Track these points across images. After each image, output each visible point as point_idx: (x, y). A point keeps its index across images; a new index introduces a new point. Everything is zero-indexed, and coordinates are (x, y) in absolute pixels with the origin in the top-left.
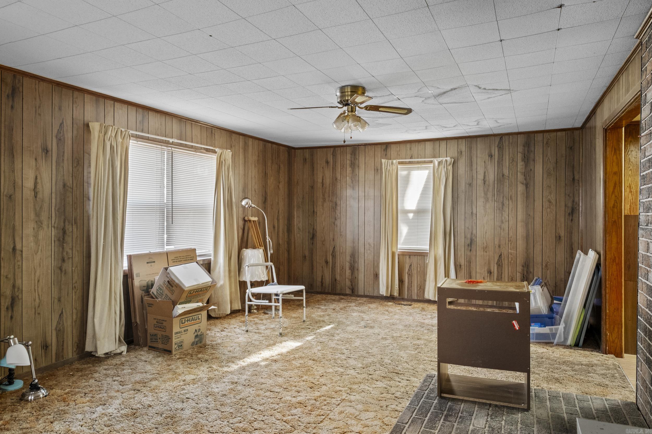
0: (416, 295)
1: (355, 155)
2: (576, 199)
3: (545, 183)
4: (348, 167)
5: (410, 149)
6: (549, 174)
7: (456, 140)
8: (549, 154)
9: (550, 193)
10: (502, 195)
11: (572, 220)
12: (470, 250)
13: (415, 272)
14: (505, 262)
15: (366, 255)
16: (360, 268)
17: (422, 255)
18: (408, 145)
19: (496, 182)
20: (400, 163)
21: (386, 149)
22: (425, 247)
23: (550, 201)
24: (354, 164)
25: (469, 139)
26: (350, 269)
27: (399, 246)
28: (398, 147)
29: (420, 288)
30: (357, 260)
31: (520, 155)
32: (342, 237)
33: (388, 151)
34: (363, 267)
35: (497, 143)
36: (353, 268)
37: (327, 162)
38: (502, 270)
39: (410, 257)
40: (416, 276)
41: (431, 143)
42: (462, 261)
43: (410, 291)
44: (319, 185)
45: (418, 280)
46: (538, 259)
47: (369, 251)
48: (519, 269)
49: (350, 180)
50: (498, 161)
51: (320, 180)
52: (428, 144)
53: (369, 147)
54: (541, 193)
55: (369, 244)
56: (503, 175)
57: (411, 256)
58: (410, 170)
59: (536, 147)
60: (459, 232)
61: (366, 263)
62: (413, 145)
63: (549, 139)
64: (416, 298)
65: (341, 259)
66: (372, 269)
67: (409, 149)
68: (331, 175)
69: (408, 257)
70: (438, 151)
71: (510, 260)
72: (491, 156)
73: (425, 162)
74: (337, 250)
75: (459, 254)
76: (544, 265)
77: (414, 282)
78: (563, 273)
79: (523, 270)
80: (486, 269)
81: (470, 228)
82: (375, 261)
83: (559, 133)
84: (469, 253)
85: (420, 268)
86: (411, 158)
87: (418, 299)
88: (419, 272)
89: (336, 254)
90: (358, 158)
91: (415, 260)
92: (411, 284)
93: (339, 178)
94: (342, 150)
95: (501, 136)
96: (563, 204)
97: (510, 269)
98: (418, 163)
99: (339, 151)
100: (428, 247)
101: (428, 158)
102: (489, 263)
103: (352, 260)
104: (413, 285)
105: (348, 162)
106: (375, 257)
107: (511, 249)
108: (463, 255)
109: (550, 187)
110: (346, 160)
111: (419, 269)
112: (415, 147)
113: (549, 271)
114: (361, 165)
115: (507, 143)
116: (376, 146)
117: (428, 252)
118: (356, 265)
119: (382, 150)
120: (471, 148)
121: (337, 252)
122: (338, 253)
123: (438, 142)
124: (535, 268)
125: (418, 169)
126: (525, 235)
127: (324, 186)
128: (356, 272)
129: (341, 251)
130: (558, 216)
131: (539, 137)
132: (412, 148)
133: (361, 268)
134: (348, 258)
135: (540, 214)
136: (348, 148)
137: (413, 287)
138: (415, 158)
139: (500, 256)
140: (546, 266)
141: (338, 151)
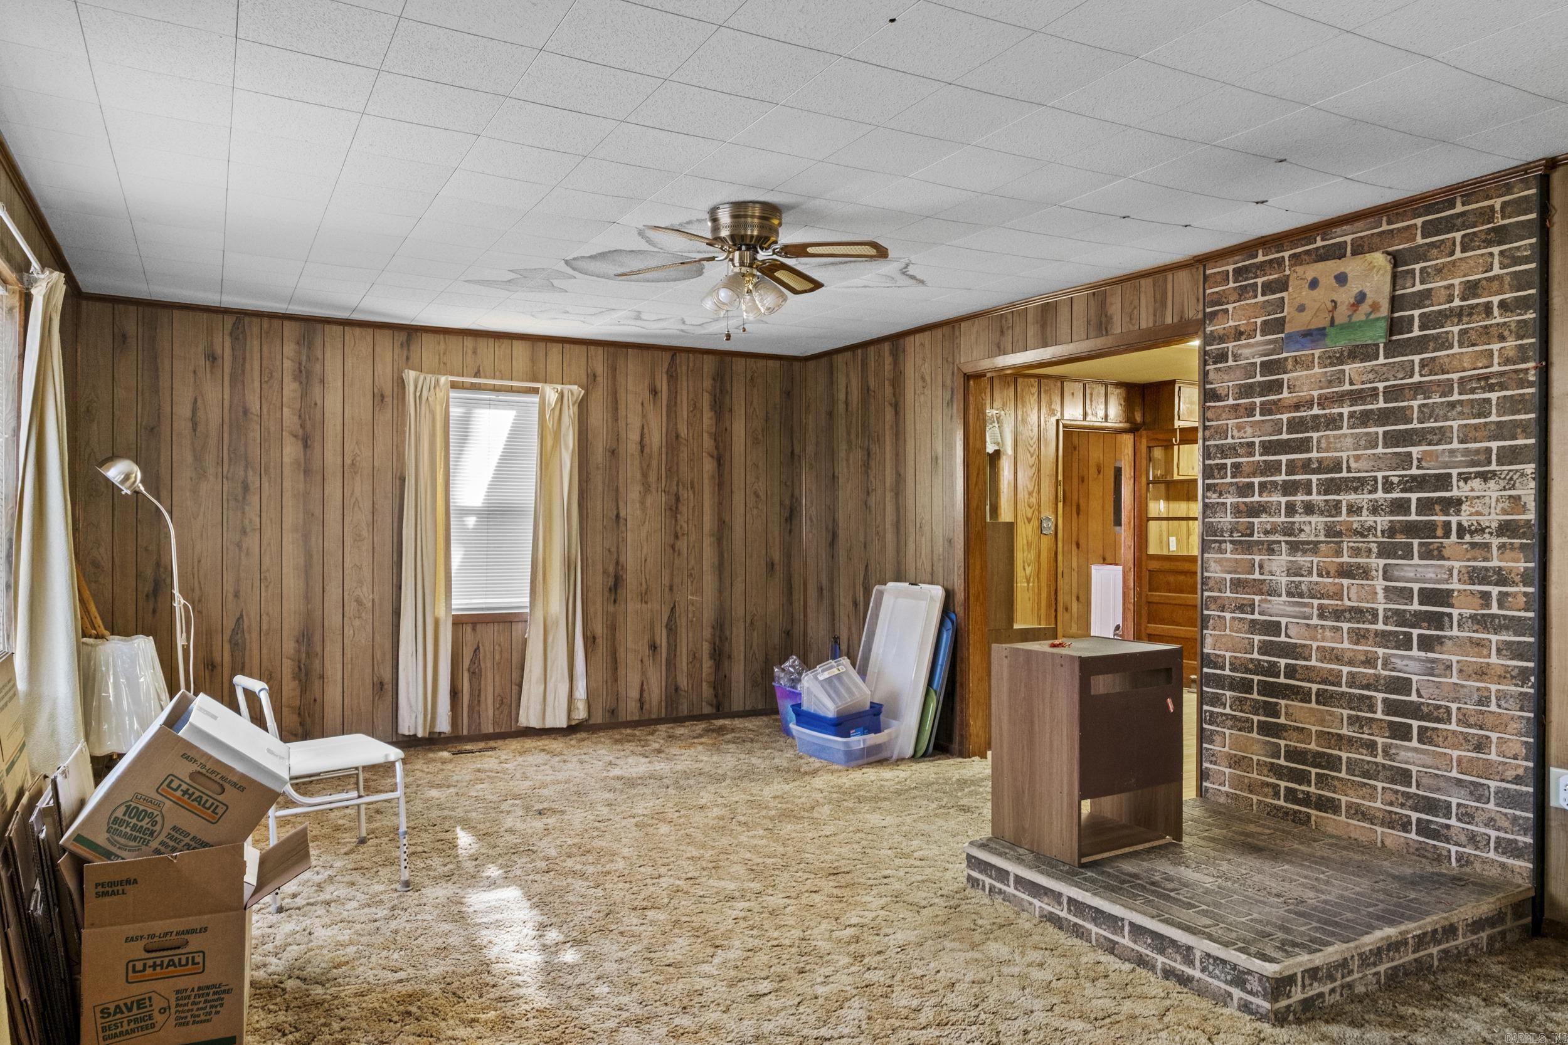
0: (491, 722)
1: (310, 345)
2: (797, 492)
3: (749, 458)
4: (287, 378)
5: (475, 352)
6: (756, 442)
7: (584, 348)
8: (755, 401)
9: (757, 478)
10: (675, 479)
11: (790, 531)
12: (615, 601)
13: (487, 665)
14: (682, 622)
15: (349, 632)
16: (329, 672)
17: (505, 620)
18: (469, 342)
19: (664, 450)
20: (454, 386)
21: (407, 344)
22: (517, 599)
23: (757, 495)
24: (309, 374)
25: (612, 350)
26: (296, 677)
27: (453, 602)
28: (442, 343)
29: (502, 702)
30: (319, 649)
31: (707, 397)
32: (267, 587)
33: (412, 348)
34: (339, 666)
35: (666, 365)
36: (307, 675)
37: (212, 358)
38: (675, 641)
39: (474, 629)
40: (490, 675)
41: (528, 344)
42: (599, 629)
43: (476, 715)
44: (182, 425)
45: (497, 684)
46: (739, 611)
47: (357, 623)
48: (707, 633)
49: (296, 417)
50: (668, 406)
51: (183, 411)
52: (518, 346)
53: (357, 331)
54: (743, 475)
55: (359, 602)
56: (677, 437)
57: (479, 626)
58: (470, 405)
59: (735, 384)
60: (590, 561)
61: (348, 656)
62: (482, 343)
63: (754, 372)
64: (491, 731)
65: (264, 651)
66: (369, 670)
67: (470, 352)
68: (227, 397)
69: (469, 629)
70: (542, 366)
71: (690, 615)
72: (654, 392)
73: (511, 390)
74: (249, 627)
75: (592, 610)
76: (748, 621)
77: (486, 690)
78: (777, 632)
79: (714, 635)
80: (646, 641)
81: (614, 549)
82: (376, 647)
83: (771, 363)
84: (611, 609)
85: (501, 652)
86: (477, 374)
87: (497, 731)
88: (499, 663)
89: (247, 636)
90: (320, 357)
91: (487, 634)
92: (479, 695)
93: (255, 407)
94: (265, 325)
95: (674, 352)
96: (776, 500)
97: (690, 635)
98: (495, 389)
99: (256, 330)
100: (528, 600)
101: (518, 380)
102: (652, 629)
103: (303, 649)
104: (483, 698)
105: (288, 364)
106: (377, 636)
107: (692, 594)
108: (600, 613)
109: (756, 466)
110: (279, 357)
111: (497, 657)
112: (486, 348)
113: (755, 634)
114: (329, 377)
115: (684, 368)
116: (377, 331)
117: (528, 610)
118: (317, 663)
119: (397, 344)
120: (614, 369)
121: (250, 632)
122: (255, 635)
123: (542, 345)
124: (734, 629)
125: (490, 404)
126: (717, 563)
127: (201, 428)
128: (317, 683)
129: (265, 627)
130: (769, 525)
131: (739, 365)
132: (479, 351)
133: (334, 669)
134: (289, 646)
135: (742, 519)
136: (286, 323)
137: (483, 705)
138: (486, 377)
139: (673, 609)
140: (752, 623)
141: (254, 327)
